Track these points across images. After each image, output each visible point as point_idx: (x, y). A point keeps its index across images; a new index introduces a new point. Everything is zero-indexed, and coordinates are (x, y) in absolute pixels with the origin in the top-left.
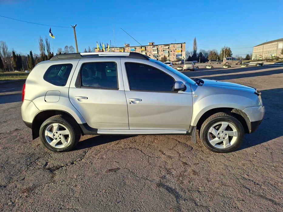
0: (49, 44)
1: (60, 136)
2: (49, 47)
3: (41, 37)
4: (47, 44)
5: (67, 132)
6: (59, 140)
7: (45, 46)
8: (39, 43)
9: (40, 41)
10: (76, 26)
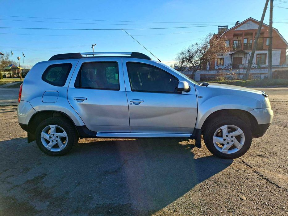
1: (57, 139)
5: (64, 134)
6: (55, 143)
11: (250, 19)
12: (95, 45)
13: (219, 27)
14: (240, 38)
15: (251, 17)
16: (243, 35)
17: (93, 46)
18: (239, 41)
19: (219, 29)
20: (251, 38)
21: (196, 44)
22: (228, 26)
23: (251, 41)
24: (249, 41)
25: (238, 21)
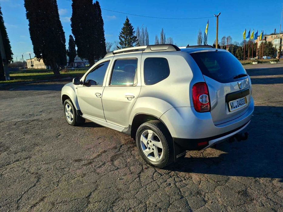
0: (207, 36)
2: (206, 40)
3: (201, 30)
4: (205, 37)
7: (203, 39)
8: (198, 36)
9: (199, 34)
10: (220, 14)
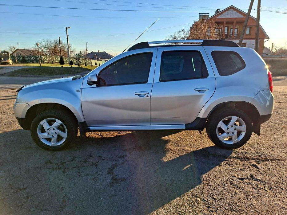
11: (232, 8)
12: (69, 27)
13: (200, 14)
14: (221, 26)
15: (232, 5)
16: (225, 23)
17: (66, 28)
18: (219, 29)
19: (200, 16)
20: (232, 27)
21: (183, 30)
22: (209, 13)
23: (232, 30)
24: (229, 30)
25: (218, 9)
